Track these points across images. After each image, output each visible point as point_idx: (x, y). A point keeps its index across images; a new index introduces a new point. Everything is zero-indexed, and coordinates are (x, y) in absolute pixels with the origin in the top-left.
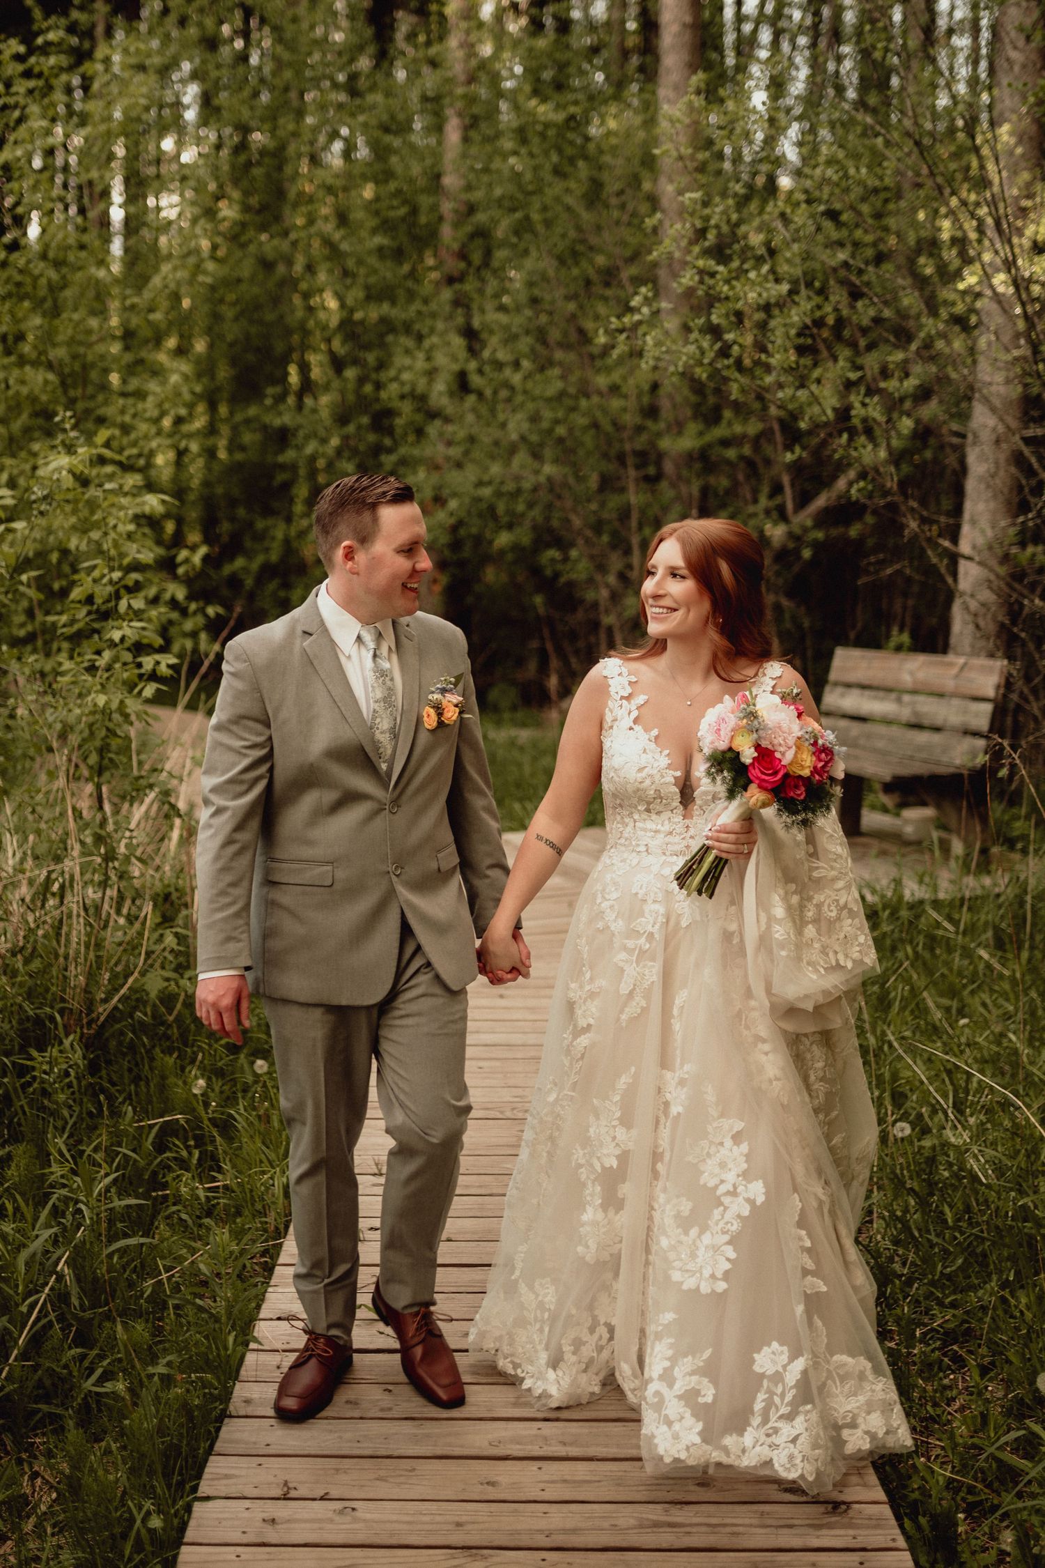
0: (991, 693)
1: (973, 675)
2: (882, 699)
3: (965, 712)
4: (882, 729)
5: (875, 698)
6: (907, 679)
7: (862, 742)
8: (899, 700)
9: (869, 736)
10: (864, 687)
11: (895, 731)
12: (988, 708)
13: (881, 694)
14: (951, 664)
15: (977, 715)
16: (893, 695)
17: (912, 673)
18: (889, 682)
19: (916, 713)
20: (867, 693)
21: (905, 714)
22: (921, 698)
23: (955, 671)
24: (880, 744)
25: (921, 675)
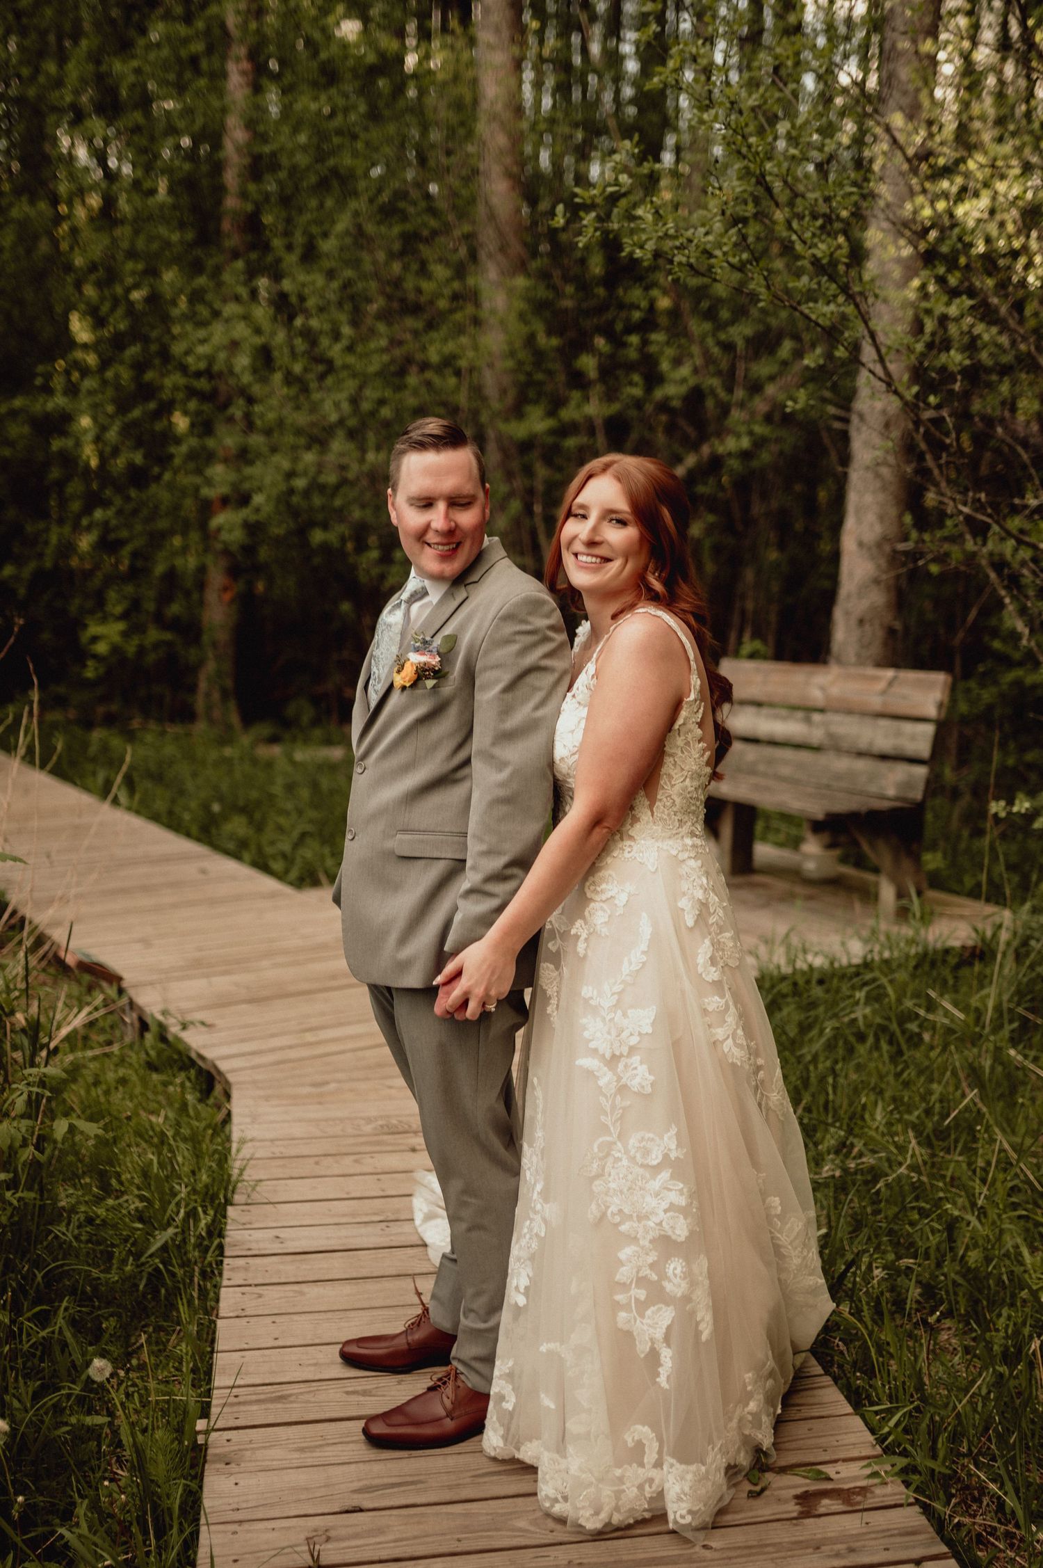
0: (932, 711)
1: (905, 691)
2: (784, 719)
3: (898, 734)
4: (788, 754)
5: (776, 717)
6: (816, 695)
7: (761, 768)
8: (808, 721)
9: (771, 762)
10: (758, 704)
11: (804, 756)
12: (929, 729)
13: (784, 712)
14: (875, 679)
15: (913, 738)
16: (800, 714)
17: (822, 688)
18: (794, 696)
19: (831, 736)
20: (765, 711)
21: (816, 735)
22: (837, 718)
23: (881, 685)
24: (786, 771)
25: (835, 691)
